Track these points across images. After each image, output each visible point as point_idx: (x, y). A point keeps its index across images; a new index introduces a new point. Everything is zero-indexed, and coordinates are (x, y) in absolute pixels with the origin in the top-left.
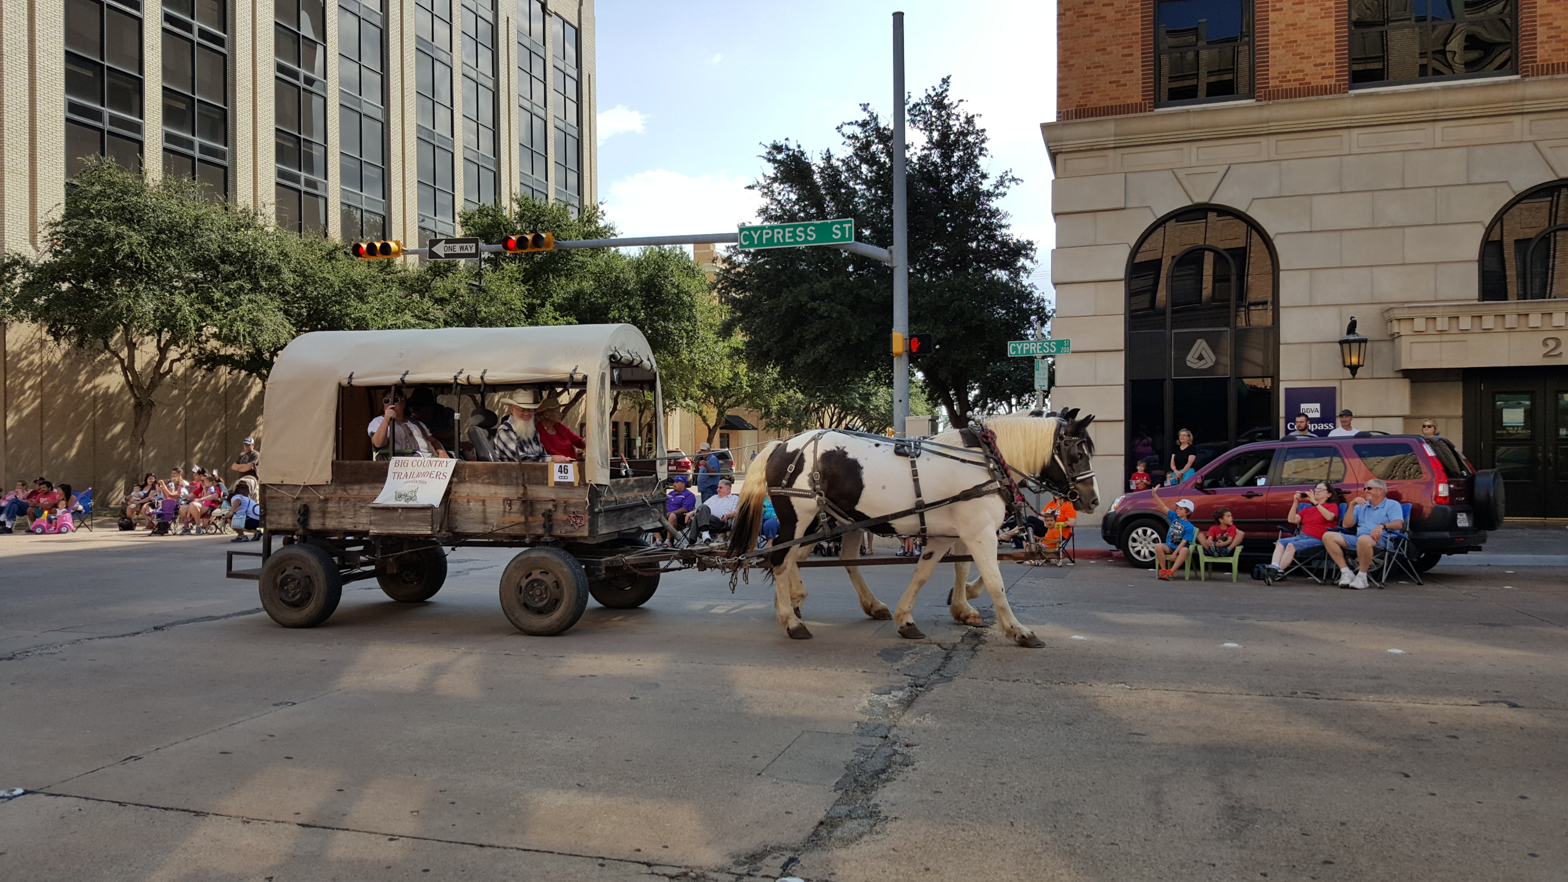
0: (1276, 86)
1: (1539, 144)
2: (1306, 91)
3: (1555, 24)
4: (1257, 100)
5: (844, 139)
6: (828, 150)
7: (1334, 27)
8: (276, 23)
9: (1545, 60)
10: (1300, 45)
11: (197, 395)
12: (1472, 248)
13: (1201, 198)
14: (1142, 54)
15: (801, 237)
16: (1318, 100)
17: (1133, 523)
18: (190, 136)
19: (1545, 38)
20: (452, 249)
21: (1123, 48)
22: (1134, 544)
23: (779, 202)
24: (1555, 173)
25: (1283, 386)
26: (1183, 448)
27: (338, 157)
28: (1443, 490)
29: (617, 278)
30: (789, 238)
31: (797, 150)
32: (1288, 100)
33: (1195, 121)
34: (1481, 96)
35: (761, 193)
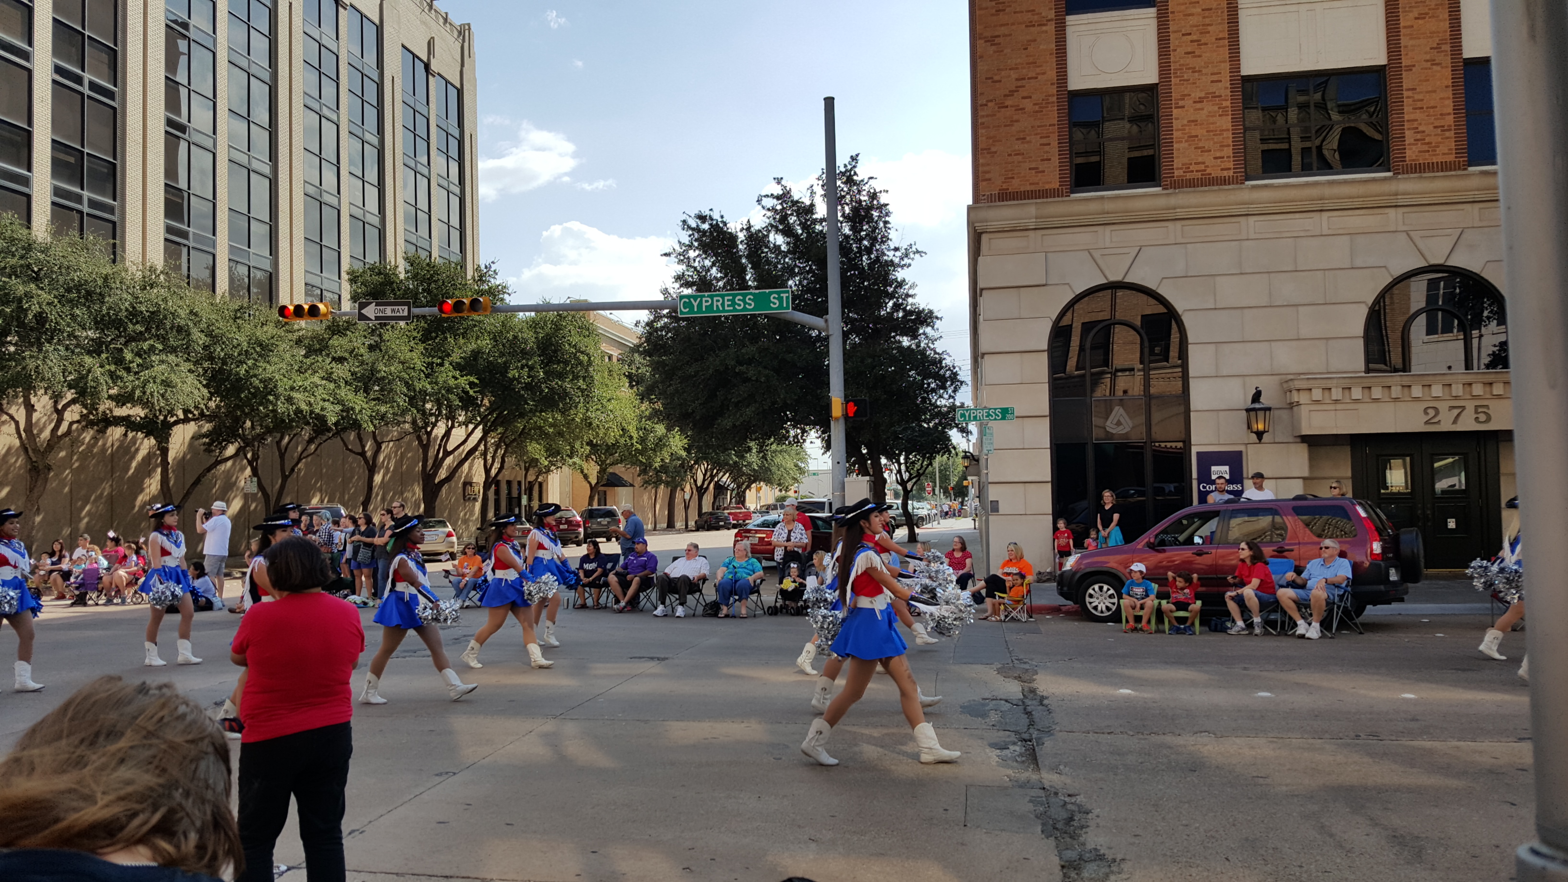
0: (1181, 176)
1: (1411, 233)
2: (1208, 182)
3: (1421, 129)
4: (1164, 189)
5: (764, 212)
6: (749, 221)
7: (1230, 124)
8: (166, 77)
9: (1413, 160)
10: (1201, 140)
11: (84, 456)
12: (1358, 326)
13: (1115, 276)
14: (1059, 143)
15: (739, 305)
16: (1220, 190)
17: (1088, 580)
18: (78, 190)
19: (1412, 141)
20: (384, 311)
21: (1041, 138)
22: (1091, 600)
23: (695, 268)
24: (1426, 260)
25: (1194, 450)
26: (1107, 507)
27: (227, 213)
28: (1377, 547)
29: (515, 337)
30: (728, 306)
31: (720, 220)
32: (1192, 189)
33: (1109, 206)
34: (1361, 189)
35: (677, 260)
